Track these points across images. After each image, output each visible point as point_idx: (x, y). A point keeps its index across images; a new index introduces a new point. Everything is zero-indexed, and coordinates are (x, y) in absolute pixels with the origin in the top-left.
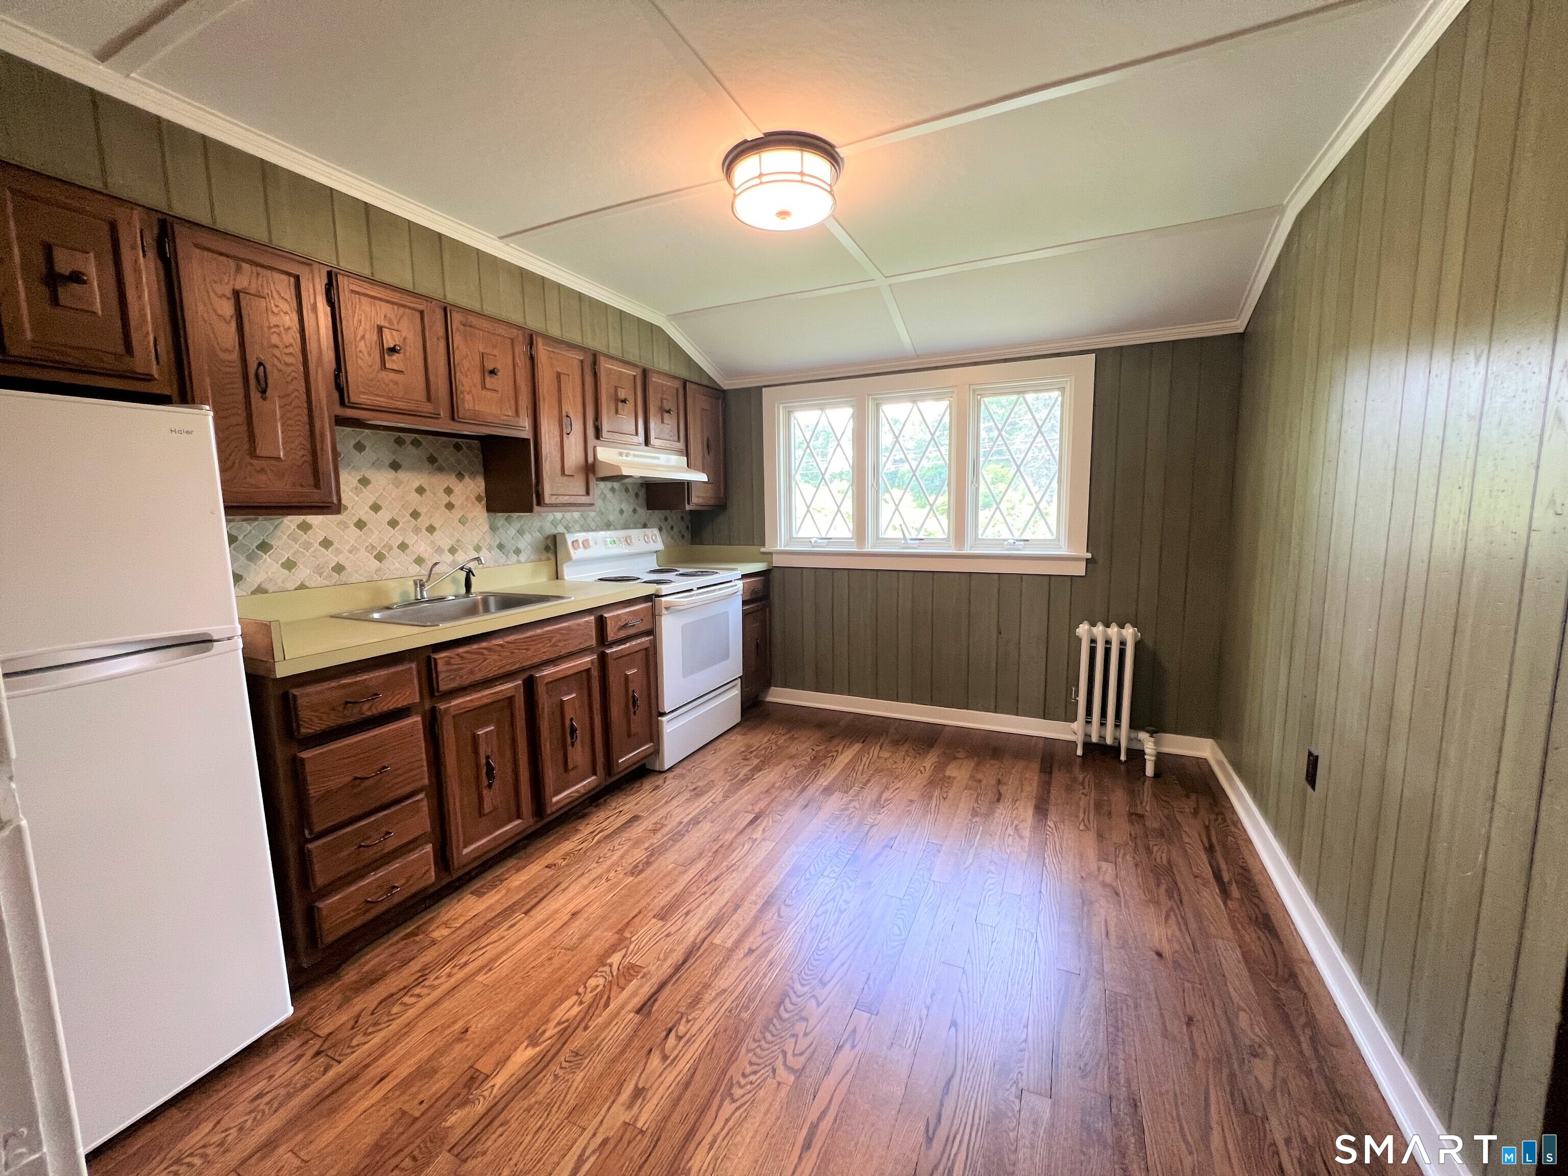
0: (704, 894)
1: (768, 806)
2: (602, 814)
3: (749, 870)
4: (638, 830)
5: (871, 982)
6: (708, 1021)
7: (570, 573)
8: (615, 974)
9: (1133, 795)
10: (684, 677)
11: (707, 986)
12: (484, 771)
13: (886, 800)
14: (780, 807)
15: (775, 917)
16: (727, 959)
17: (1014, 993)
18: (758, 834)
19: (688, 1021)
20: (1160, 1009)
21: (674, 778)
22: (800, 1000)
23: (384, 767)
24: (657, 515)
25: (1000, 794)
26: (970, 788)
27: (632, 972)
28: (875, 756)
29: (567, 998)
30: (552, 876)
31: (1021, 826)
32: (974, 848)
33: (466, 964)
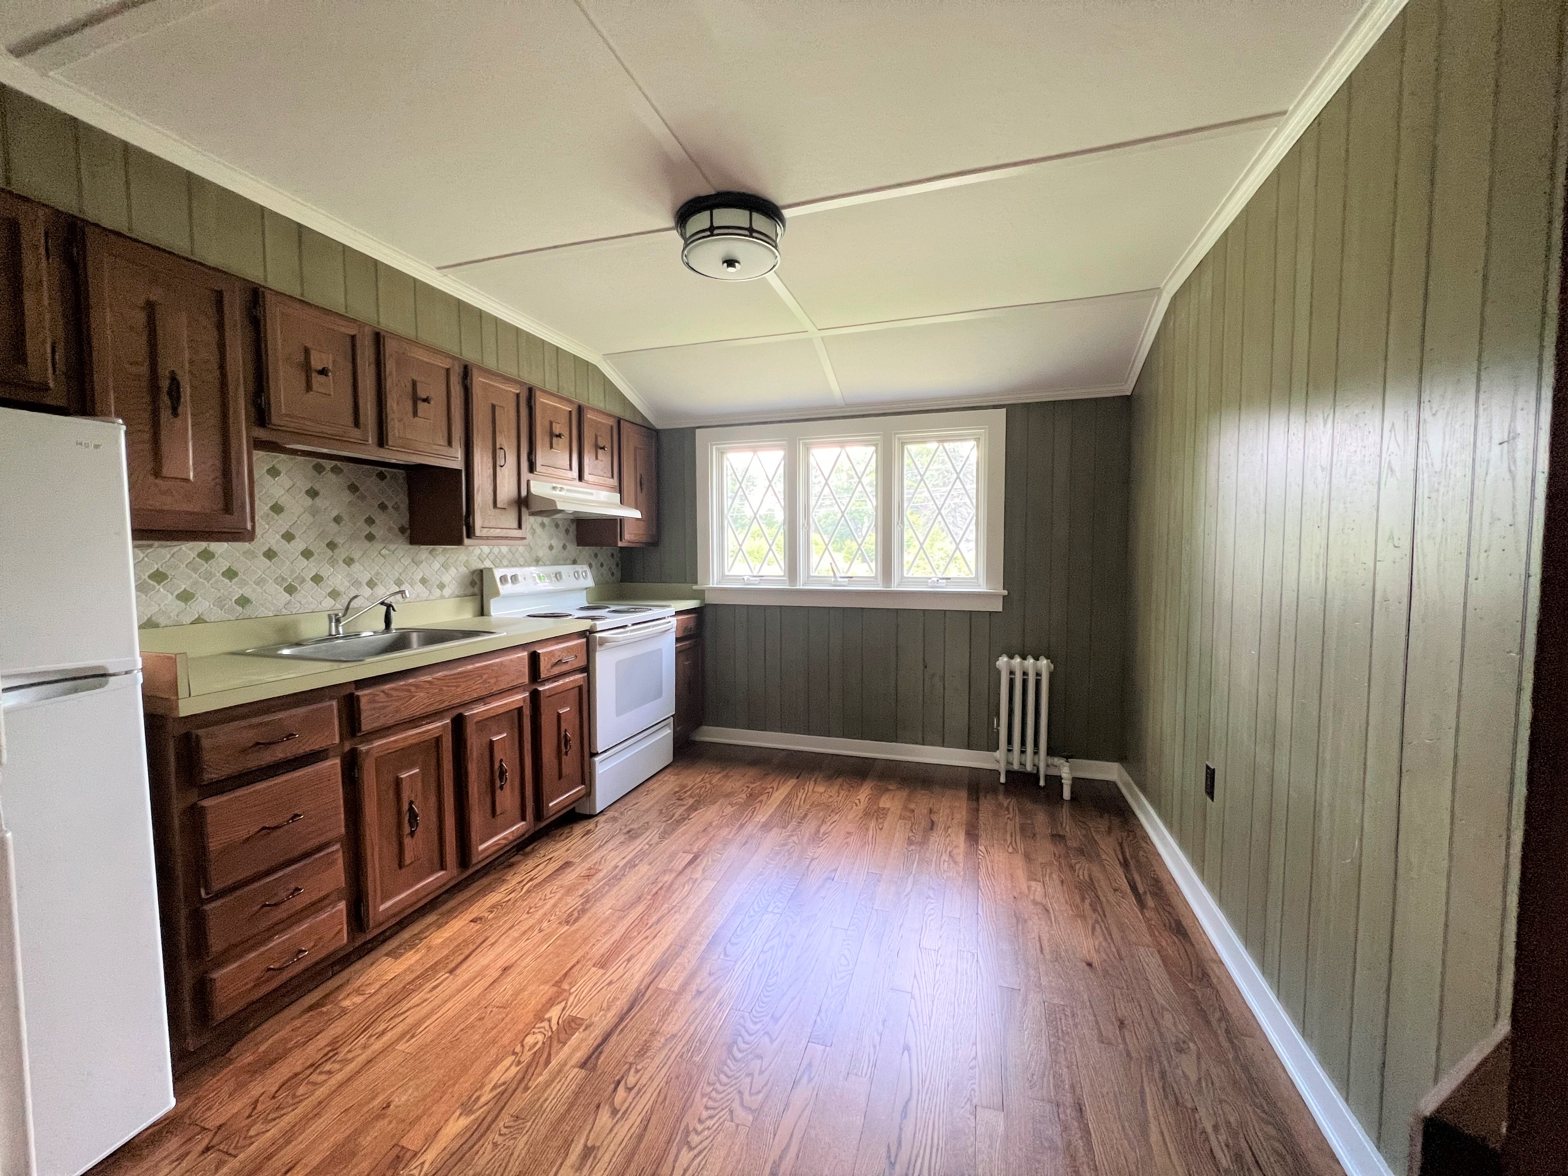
0: (646, 938)
1: (706, 845)
2: (530, 863)
3: (691, 911)
4: (570, 877)
5: (823, 1015)
6: (659, 1069)
7: (497, 610)
8: (554, 1029)
9: (1053, 819)
10: (617, 716)
11: (654, 1033)
12: (407, 818)
13: (824, 834)
14: (718, 846)
15: (722, 957)
16: (674, 1003)
17: (961, 1012)
18: (698, 875)
19: (637, 1071)
20: (1095, 1016)
21: (605, 822)
22: (752, 1038)
23: (297, 815)
24: (587, 551)
25: (933, 823)
26: (904, 818)
27: (573, 1025)
28: (811, 790)
29: (502, 1060)
30: (478, 931)
31: (955, 851)
32: (912, 875)
33: (384, 1032)
